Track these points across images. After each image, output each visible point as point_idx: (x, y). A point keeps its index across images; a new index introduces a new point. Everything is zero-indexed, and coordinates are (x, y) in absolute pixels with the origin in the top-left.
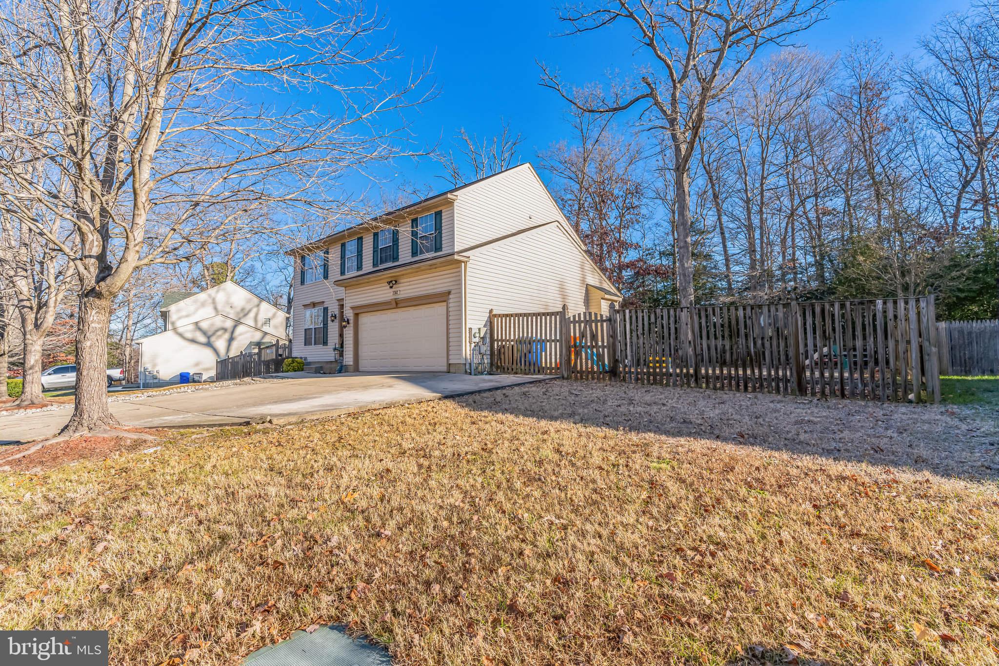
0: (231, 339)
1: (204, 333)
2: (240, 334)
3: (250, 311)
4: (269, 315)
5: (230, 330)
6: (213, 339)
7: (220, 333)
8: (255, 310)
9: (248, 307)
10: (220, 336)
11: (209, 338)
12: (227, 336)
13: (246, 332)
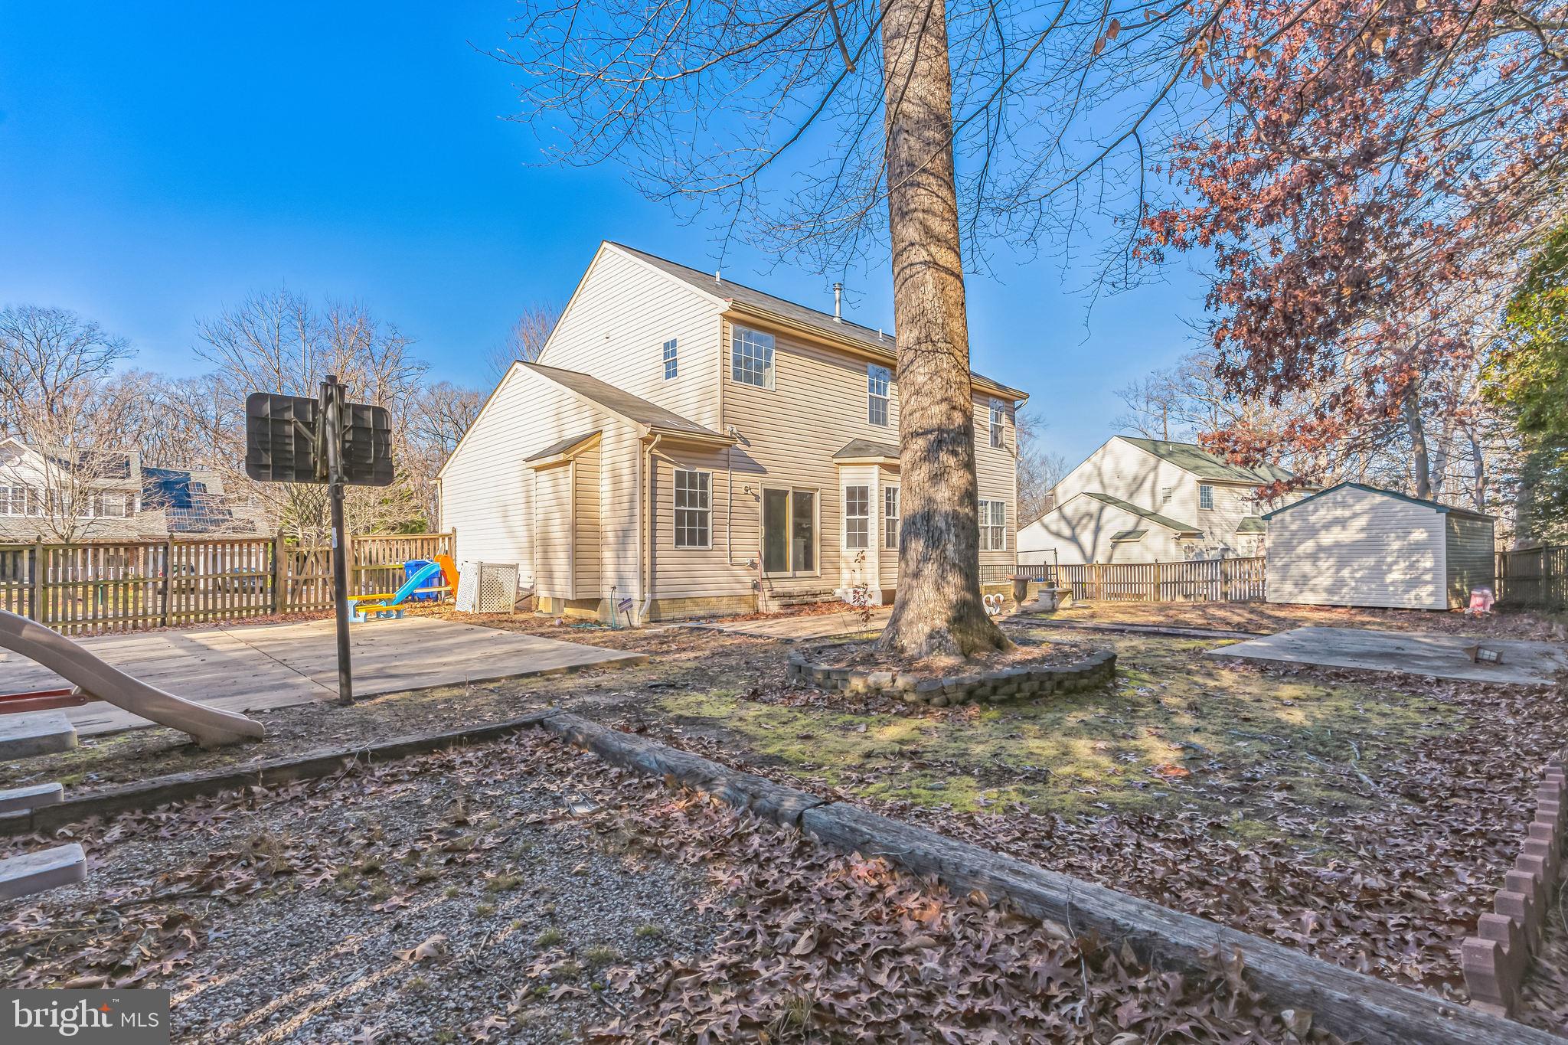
0: (1097, 530)
1: (1068, 522)
2: (1108, 521)
3: (1144, 479)
4: (1173, 483)
5: (1096, 516)
6: (1078, 530)
7: (1084, 521)
8: (1151, 476)
9: (1142, 473)
10: (1085, 527)
11: (1073, 529)
12: (1092, 525)
13: (1116, 517)
